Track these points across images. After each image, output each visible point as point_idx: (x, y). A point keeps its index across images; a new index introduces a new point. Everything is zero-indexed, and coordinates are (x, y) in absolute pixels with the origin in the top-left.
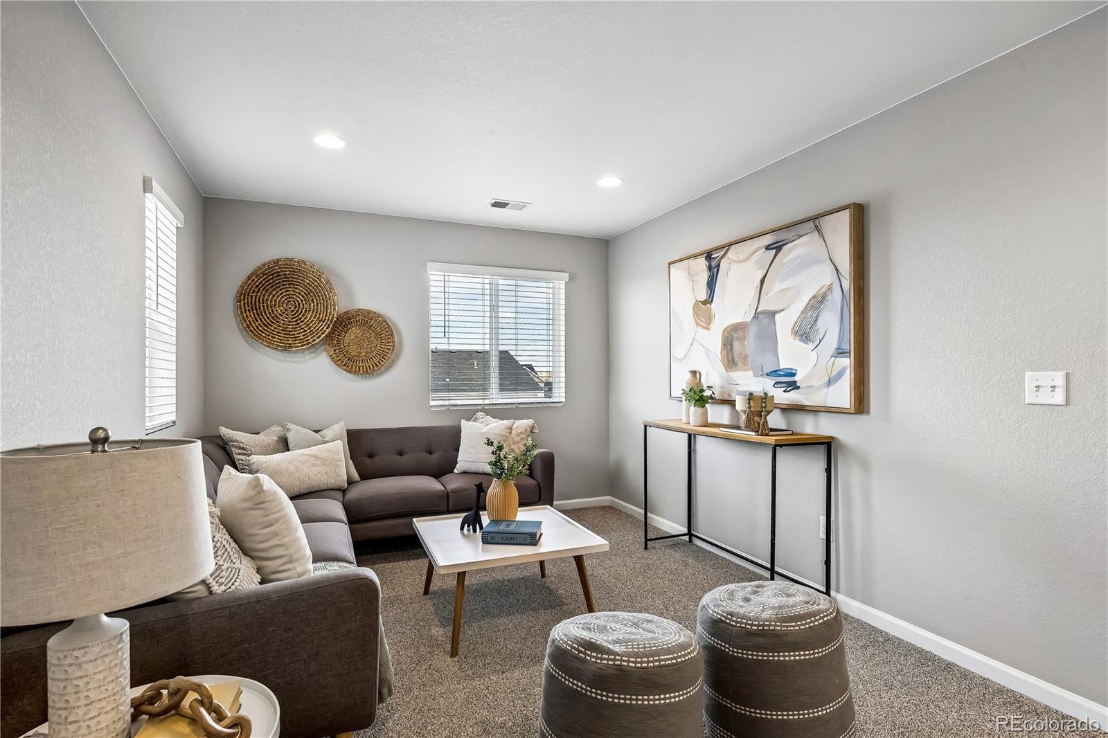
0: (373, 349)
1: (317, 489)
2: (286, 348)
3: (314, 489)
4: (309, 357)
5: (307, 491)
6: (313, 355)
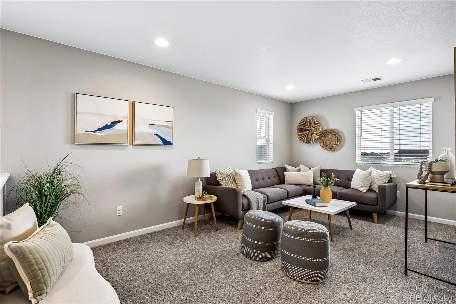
0: (335, 142)
1: (301, 184)
2: (308, 143)
3: (300, 184)
4: (315, 145)
5: (299, 184)
6: (317, 145)
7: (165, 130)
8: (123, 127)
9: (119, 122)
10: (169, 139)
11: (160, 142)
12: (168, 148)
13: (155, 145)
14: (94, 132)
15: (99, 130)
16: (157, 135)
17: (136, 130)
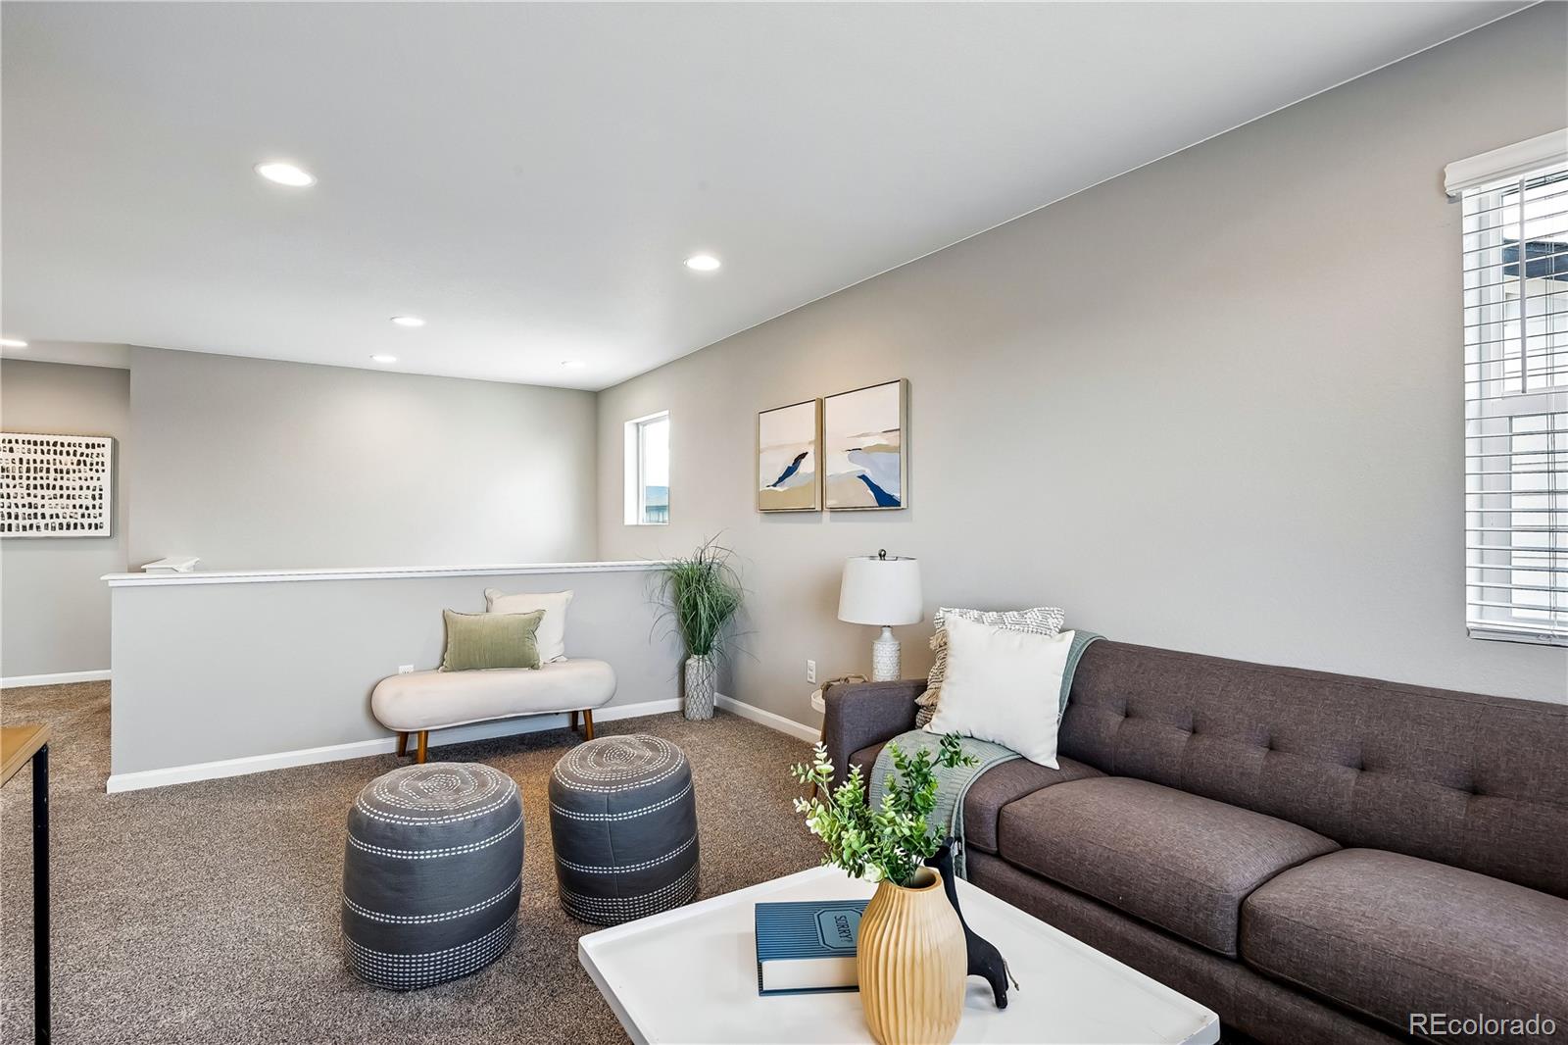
7: (882, 458)
8: (808, 466)
9: (803, 456)
10: (888, 488)
11: (870, 499)
12: (888, 515)
13: (856, 510)
14: (774, 485)
15: (781, 479)
16: (864, 477)
17: (829, 473)
